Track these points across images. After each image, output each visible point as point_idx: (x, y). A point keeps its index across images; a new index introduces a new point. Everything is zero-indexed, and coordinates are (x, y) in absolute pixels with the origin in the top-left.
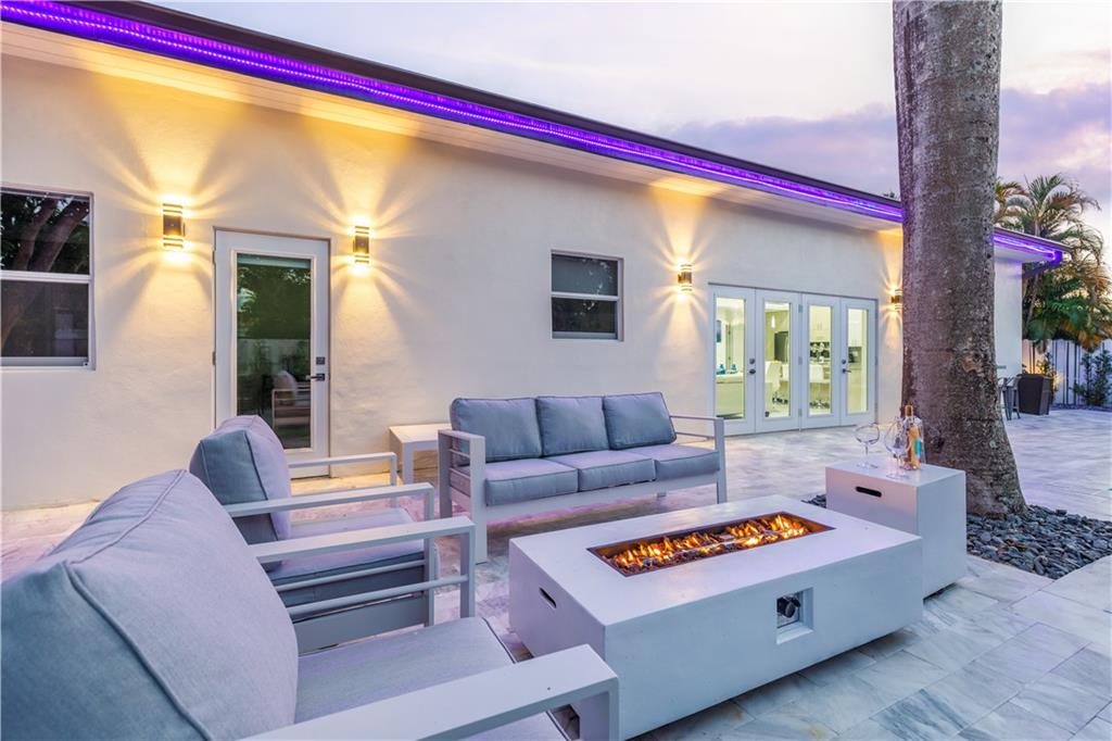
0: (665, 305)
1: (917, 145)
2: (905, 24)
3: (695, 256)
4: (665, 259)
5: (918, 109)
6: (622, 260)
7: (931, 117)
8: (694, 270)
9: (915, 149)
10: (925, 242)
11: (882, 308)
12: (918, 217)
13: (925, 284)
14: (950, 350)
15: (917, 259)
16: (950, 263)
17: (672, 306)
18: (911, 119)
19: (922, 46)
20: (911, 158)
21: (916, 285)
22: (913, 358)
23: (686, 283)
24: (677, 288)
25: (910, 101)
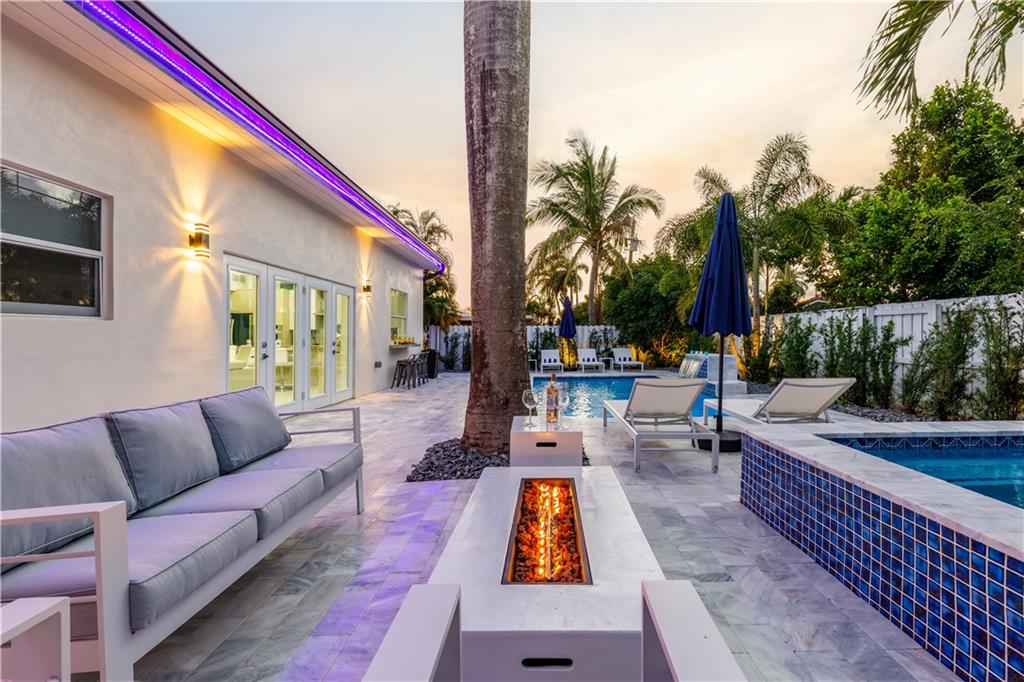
0: (173, 272)
1: (489, 170)
2: (481, 70)
3: (210, 213)
4: (172, 210)
5: (491, 142)
6: (110, 199)
7: (499, 153)
8: (210, 231)
9: (488, 173)
10: (494, 247)
11: (358, 295)
12: (489, 227)
13: (495, 280)
14: (510, 331)
15: (489, 260)
16: (510, 266)
17: (180, 276)
18: (485, 148)
19: (494, 94)
20: (484, 179)
21: (488, 281)
22: (485, 338)
23: (202, 248)
24: (190, 252)
25: (484, 133)
